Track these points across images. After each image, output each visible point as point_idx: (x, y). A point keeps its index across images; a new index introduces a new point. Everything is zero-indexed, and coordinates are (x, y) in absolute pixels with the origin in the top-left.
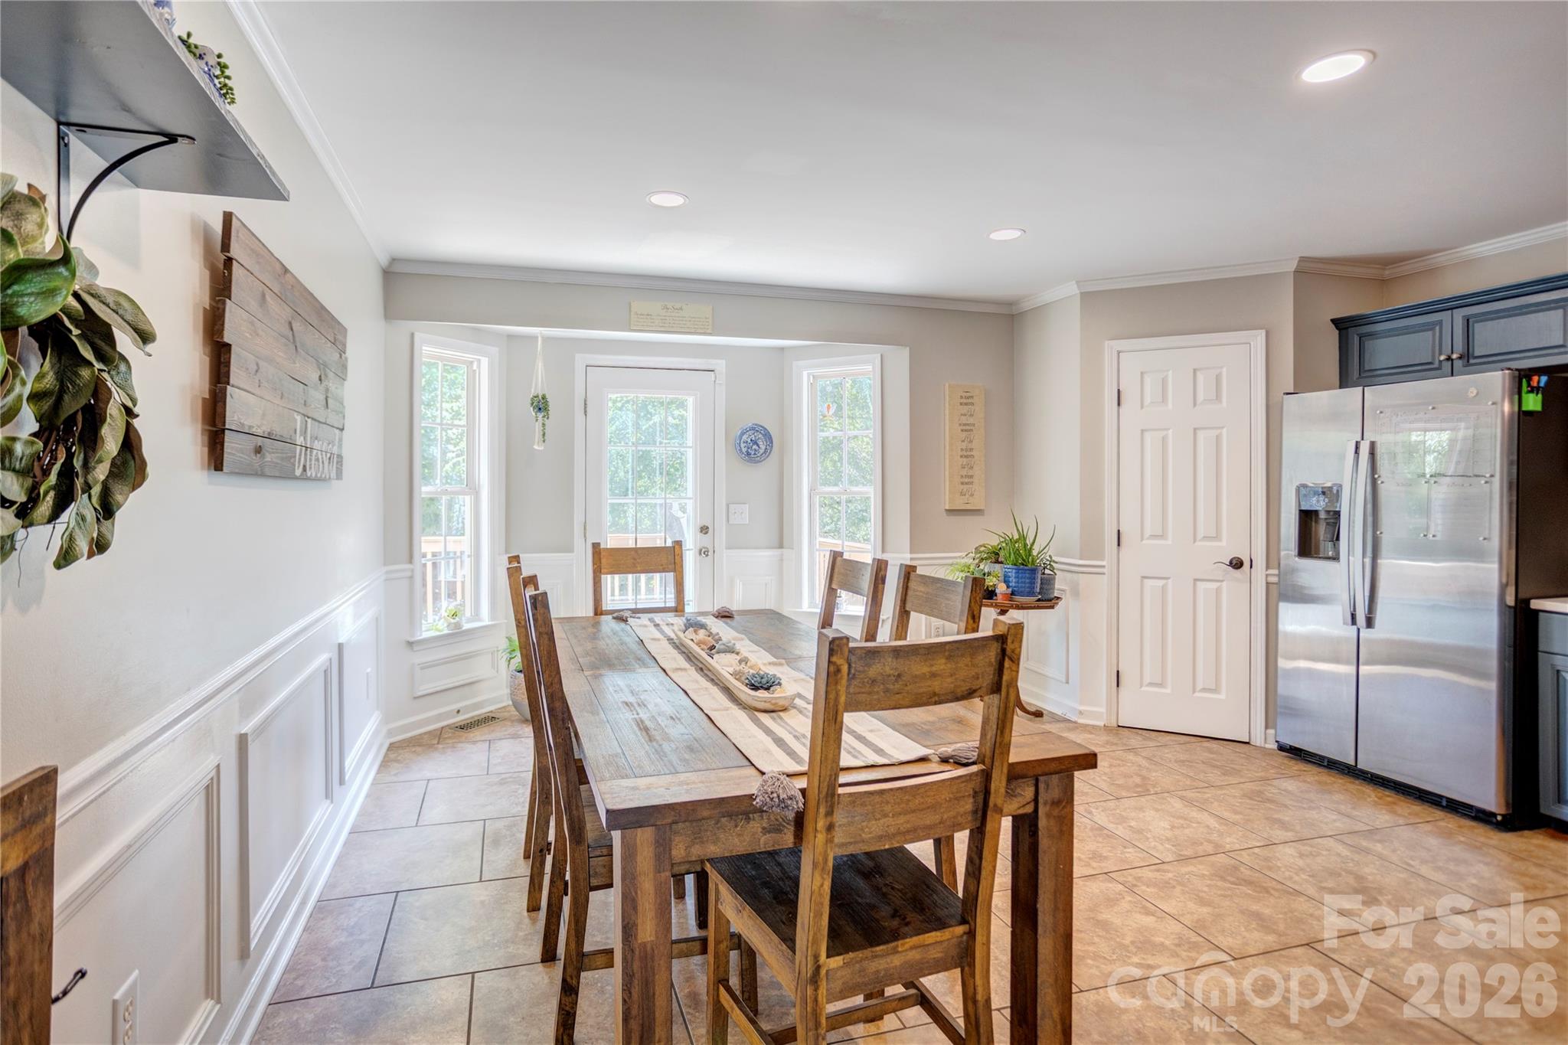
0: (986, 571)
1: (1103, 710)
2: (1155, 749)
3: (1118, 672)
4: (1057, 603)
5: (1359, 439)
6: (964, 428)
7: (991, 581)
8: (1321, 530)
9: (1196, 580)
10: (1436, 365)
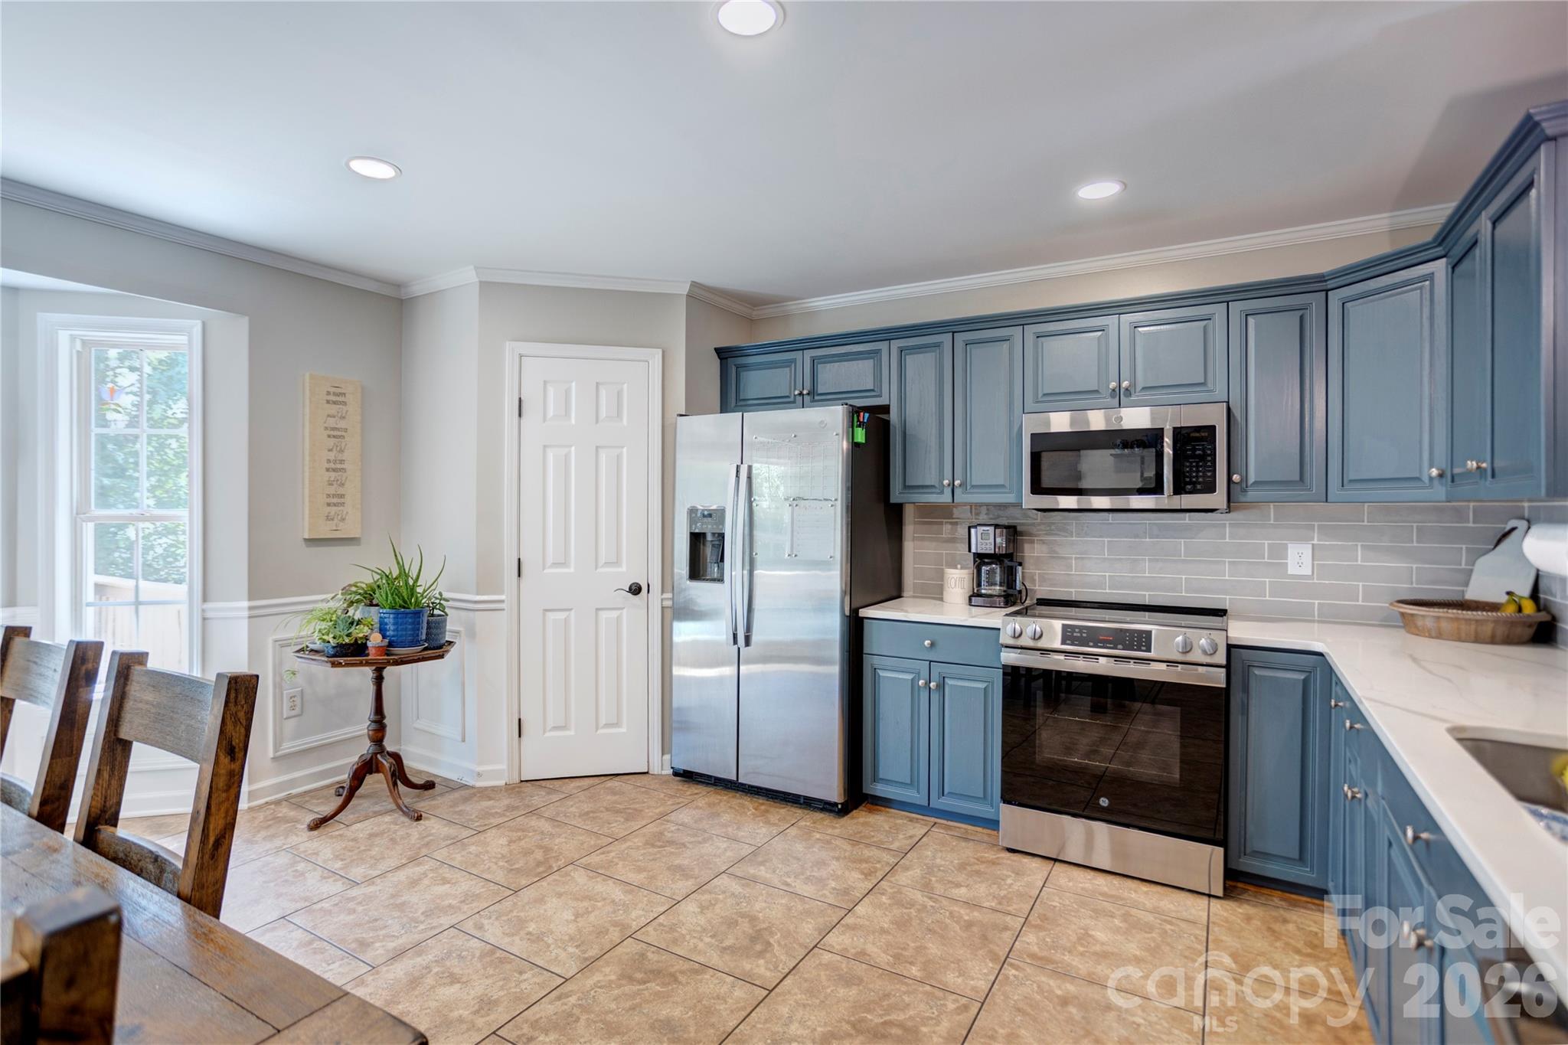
0: (356, 618)
1: (503, 766)
2: (558, 803)
3: (520, 720)
4: (447, 651)
5: (739, 464)
6: (332, 433)
7: (361, 631)
8: (708, 552)
9: (598, 610)
10: (792, 399)
